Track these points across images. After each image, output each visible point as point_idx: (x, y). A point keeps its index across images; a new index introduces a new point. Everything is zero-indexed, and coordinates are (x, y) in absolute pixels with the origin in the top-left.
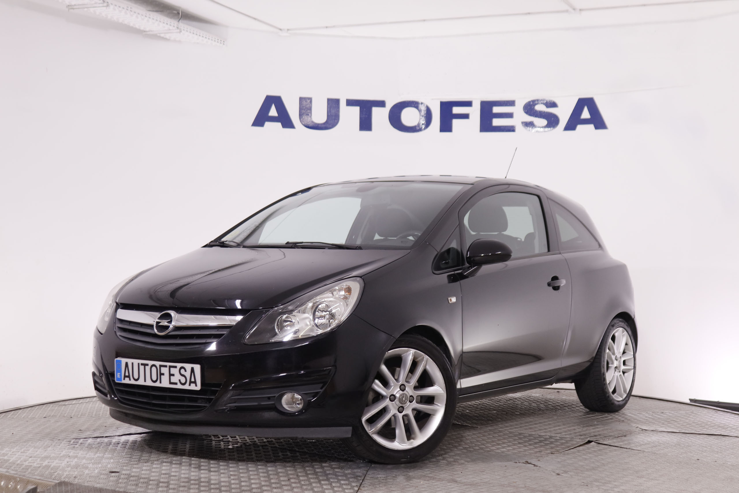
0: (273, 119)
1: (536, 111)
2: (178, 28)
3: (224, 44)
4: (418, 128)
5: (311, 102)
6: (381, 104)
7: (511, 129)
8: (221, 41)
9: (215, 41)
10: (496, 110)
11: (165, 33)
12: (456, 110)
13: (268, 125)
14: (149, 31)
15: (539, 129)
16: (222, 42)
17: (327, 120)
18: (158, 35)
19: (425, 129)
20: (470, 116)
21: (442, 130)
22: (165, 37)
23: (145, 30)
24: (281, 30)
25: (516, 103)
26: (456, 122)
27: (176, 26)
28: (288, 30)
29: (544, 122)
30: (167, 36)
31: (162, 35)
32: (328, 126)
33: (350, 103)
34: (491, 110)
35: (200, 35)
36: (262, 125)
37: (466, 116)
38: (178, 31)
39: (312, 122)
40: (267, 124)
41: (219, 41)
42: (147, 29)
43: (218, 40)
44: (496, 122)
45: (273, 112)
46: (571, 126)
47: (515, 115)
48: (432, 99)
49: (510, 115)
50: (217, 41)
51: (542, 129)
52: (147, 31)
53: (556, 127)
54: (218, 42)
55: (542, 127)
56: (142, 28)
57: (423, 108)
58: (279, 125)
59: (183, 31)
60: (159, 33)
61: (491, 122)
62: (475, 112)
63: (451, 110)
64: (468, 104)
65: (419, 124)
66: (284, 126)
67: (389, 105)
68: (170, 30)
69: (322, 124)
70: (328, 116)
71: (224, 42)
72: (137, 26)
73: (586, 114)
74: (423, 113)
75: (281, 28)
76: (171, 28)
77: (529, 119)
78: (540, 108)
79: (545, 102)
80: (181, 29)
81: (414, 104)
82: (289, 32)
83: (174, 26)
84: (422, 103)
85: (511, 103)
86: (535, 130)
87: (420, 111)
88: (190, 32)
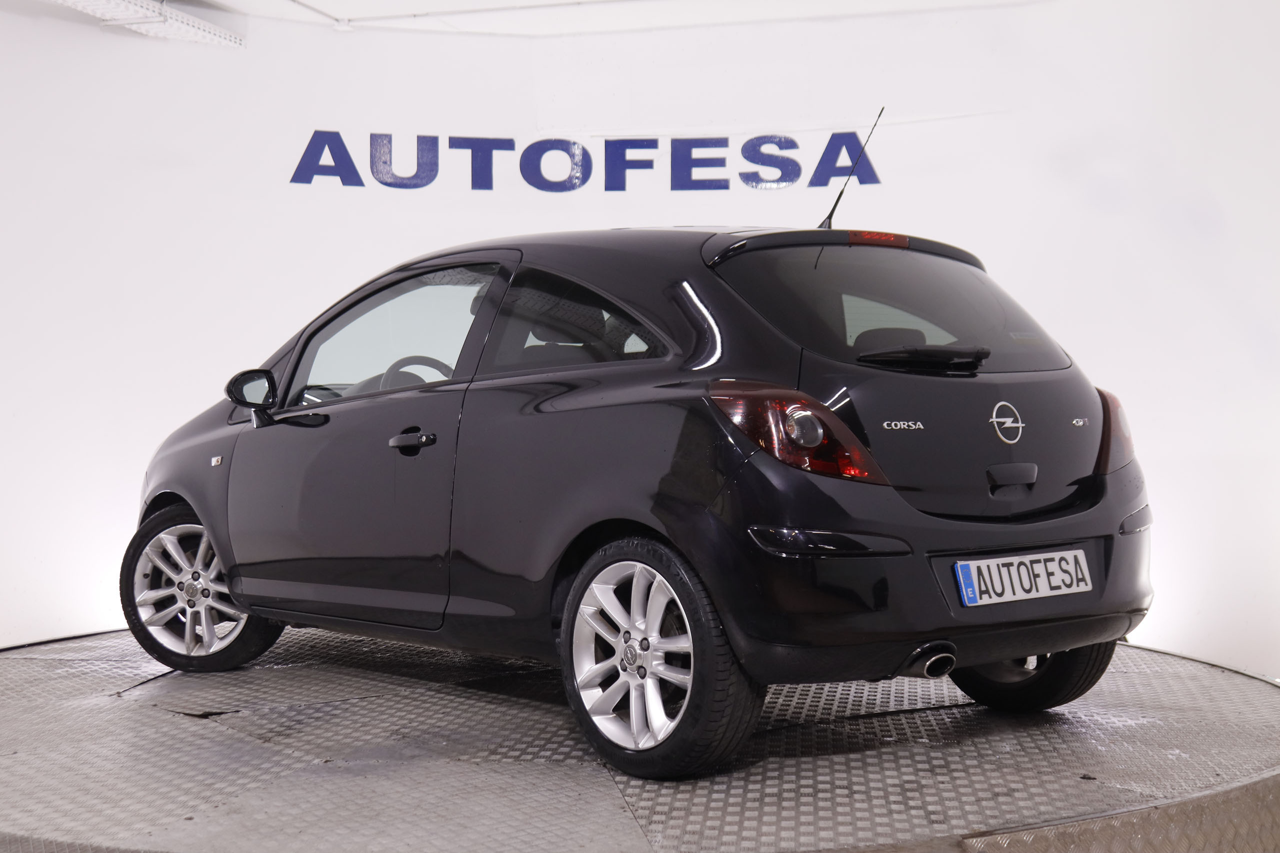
0: (326, 171)
1: (763, 155)
2: (160, 14)
3: (240, 44)
4: (568, 185)
5: (390, 142)
6: (508, 145)
7: (722, 185)
8: (236, 38)
9: (225, 38)
10: (697, 153)
11: (138, 23)
12: (632, 154)
13: (318, 180)
14: (110, 20)
15: (768, 185)
16: (238, 41)
17: (417, 172)
18: (127, 26)
19: (579, 186)
20: (655, 165)
21: (608, 188)
22: (139, 31)
23: (103, 18)
24: (337, 20)
25: (730, 143)
26: (631, 175)
27: (157, 10)
28: (349, 20)
29: (776, 173)
30: (143, 29)
31: (134, 27)
32: (419, 181)
33: (456, 143)
34: (690, 153)
35: (199, 28)
36: (309, 181)
37: (647, 164)
38: (162, 19)
39: (393, 175)
40: (317, 178)
41: (233, 39)
42: (108, 17)
43: (231, 36)
44: (698, 174)
45: (327, 159)
46: (820, 179)
47: (728, 162)
48: (592, 136)
49: (720, 163)
50: (228, 37)
51: (774, 185)
52: (107, 20)
53: (796, 181)
54: (230, 40)
55: (773, 181)
56: (98, 15)
57: (577, 151)
58: (336, 180)
59: (169, 20)
60: (128, 24)
61: (689, 174)
62: (662, 157)
63: (623, 155)
64: (652, 144)
65: (570, 178)
66: (346, 182)
67: (521, 147)
68: (147, 17)
69: (409, 179)
70: (419, 165)
71: (241, 40)
72: (89, 11)
73: (844, 159)
74: (578, 158)
75: (338, 17)
76: (149, 13)
77: (751, 167)
78: (768, 149)
79: (778, 139)
80: (166, 16)
81: (563, 145)
82: (351, 24)
83: (154, 11)
84: (574, 143)
85: (722, 143)
86: (763, 185)
87: (572, 156)
88: (182, 22)
